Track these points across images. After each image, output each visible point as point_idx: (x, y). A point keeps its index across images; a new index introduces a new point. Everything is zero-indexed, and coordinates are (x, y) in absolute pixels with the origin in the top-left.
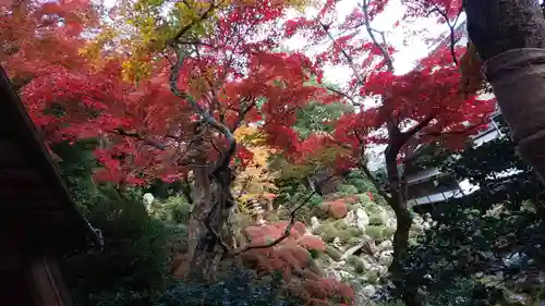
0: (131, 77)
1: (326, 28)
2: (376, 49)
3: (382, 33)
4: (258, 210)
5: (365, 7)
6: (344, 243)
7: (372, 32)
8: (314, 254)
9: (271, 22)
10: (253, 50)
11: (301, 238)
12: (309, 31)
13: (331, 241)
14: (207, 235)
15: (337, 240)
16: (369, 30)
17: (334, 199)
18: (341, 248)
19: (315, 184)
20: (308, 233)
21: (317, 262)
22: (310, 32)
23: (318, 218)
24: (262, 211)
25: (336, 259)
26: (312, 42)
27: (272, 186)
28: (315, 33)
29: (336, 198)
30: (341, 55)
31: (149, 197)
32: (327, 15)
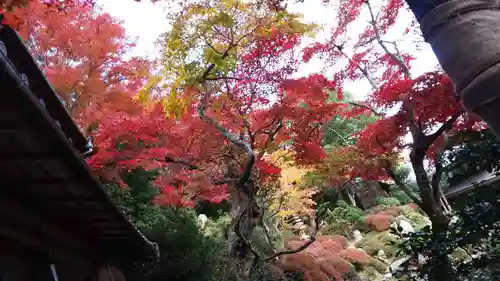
0: (171, 113)
1: (340, 48)
2: (391, 59)
3: (394, 43)
4: (300, 225)
5: (374, 22)
6: (389, 256)
7: (384, 43)
8: (359, 267)
9: (288, 51)
10: (275, 78)
11: (343, 252)
12: (325, 53)
13: (375, 253)
14: (239, 242)
15: (381, 252)
16: (381, 42)
17: (376, 213)
18: (386, 261)
19: (356, 199)
20: (351, 246)
21: (362, 275)
22: (326, 55)
23: (361, 231)
24: (304, 227)
25: (382, 271)
26: (329, 63)
27: (311, 202)
28: (331, 55)
29: (379, 212)
30: (358, 71)
31: (203, 218)
32: (339, 36)
